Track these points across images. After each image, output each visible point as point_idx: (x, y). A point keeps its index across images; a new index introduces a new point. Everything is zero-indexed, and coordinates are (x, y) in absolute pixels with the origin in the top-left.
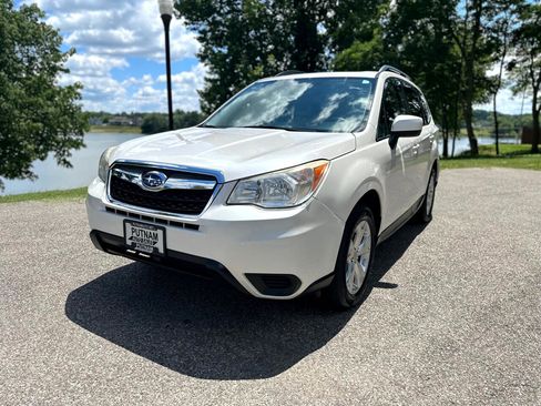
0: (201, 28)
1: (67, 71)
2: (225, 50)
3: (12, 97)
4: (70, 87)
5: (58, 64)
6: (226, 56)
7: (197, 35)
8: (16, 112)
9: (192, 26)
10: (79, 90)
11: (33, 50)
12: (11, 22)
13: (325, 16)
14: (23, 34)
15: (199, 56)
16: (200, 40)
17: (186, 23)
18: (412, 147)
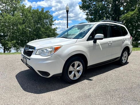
0: (87, 12)
1: (54, 25)
2: (92, 17)
3: (42, 31)
4: (54, 28)
5: (52, 23)
6: (93, 18)
7: (85, 13)
8: (43, 34)
9: (84, 11)
10: (56, 29)
11: (47, 20)
12: (43, 15)
13: (123, 5)
14: (45, 17)
15: (85, 19)
16: (86, 15)
17: (83, 11)
18: (108, 43)
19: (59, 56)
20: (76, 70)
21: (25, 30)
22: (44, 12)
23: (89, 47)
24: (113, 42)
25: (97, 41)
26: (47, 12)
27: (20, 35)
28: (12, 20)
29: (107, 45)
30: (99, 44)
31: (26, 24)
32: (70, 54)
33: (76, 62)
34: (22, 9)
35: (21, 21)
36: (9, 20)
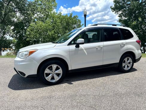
9: (117, 13)
17: (115, 13)
18: (95, 47)
19: (33, 59)
20: (55, 73)
21: (54, 36)
22: (73, 17)
23: (70, 52)
24: (104, 46)
25: (80, 45)
26: (75, 17)
27: (49, 40)
28: (43, 27)
29: (95, 49)
30: (83, 48)
31: (55, 30)
32: (44, 57)
33: (54, 65)
34: (53, 16)
35: (51, 27)
36: (41, 27)
